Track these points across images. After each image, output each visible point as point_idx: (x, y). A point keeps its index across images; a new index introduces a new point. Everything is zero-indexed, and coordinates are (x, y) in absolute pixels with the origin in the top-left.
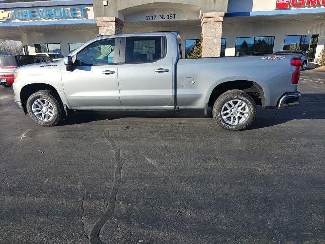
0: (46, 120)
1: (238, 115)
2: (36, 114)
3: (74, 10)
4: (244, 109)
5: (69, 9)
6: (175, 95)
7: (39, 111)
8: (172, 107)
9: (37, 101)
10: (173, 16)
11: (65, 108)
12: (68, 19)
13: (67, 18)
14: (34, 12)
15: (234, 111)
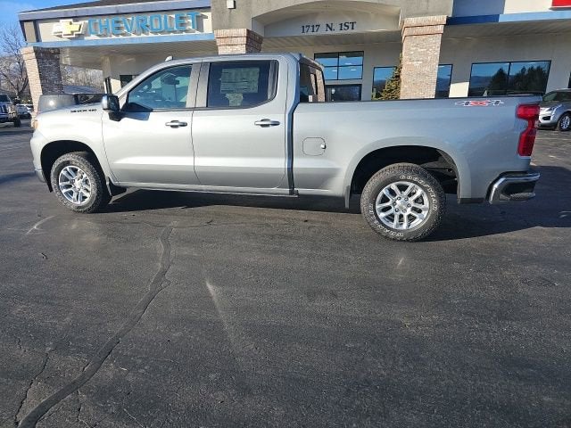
0: (79, 203)
1: (409, 211)
2: (64, 191)
3: (181, 18)
4: (419, 200)
5: (173, 16)
6: (291, 169)
7: (70, 186)
8: (287, 190)
9: (66, 170)
10: (350, 26)
11: (108, 183)
12: (172, 34)
13: (169, 32)
14: (118, 22)
15: (401, 204)
